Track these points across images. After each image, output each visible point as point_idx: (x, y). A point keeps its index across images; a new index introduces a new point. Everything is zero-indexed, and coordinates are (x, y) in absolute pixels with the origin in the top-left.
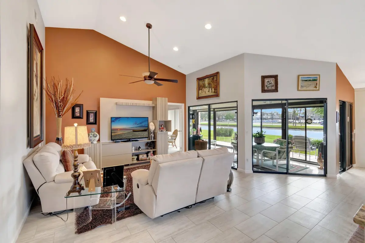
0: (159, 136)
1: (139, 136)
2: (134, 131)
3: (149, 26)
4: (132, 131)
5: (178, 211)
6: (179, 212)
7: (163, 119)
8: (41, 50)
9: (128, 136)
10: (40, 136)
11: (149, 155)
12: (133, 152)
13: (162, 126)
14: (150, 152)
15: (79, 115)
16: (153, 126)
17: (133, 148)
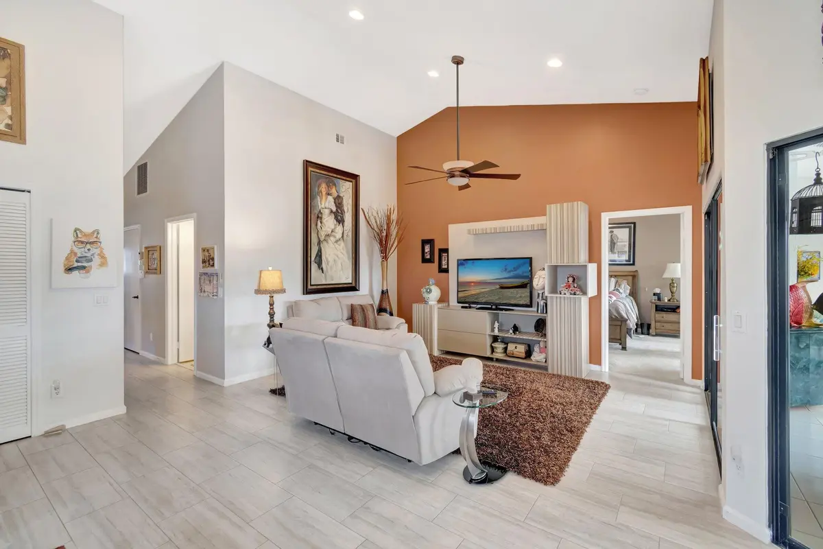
0: (552, 305)
1: (511, 298)
2: (502, 288)
3: (458, 61)
4: (498, 287)
5: (333, 432)
6: (332, 434)
7: (565, 262)
8: (354, 178)
9: (490, 298)
10: (354, 285)
11: (536, 349)
12: (496, 332)
13: (571, 280)
14: (539, 342)
15: (428, 257)
16: (541, 280)
17: (496, 325)
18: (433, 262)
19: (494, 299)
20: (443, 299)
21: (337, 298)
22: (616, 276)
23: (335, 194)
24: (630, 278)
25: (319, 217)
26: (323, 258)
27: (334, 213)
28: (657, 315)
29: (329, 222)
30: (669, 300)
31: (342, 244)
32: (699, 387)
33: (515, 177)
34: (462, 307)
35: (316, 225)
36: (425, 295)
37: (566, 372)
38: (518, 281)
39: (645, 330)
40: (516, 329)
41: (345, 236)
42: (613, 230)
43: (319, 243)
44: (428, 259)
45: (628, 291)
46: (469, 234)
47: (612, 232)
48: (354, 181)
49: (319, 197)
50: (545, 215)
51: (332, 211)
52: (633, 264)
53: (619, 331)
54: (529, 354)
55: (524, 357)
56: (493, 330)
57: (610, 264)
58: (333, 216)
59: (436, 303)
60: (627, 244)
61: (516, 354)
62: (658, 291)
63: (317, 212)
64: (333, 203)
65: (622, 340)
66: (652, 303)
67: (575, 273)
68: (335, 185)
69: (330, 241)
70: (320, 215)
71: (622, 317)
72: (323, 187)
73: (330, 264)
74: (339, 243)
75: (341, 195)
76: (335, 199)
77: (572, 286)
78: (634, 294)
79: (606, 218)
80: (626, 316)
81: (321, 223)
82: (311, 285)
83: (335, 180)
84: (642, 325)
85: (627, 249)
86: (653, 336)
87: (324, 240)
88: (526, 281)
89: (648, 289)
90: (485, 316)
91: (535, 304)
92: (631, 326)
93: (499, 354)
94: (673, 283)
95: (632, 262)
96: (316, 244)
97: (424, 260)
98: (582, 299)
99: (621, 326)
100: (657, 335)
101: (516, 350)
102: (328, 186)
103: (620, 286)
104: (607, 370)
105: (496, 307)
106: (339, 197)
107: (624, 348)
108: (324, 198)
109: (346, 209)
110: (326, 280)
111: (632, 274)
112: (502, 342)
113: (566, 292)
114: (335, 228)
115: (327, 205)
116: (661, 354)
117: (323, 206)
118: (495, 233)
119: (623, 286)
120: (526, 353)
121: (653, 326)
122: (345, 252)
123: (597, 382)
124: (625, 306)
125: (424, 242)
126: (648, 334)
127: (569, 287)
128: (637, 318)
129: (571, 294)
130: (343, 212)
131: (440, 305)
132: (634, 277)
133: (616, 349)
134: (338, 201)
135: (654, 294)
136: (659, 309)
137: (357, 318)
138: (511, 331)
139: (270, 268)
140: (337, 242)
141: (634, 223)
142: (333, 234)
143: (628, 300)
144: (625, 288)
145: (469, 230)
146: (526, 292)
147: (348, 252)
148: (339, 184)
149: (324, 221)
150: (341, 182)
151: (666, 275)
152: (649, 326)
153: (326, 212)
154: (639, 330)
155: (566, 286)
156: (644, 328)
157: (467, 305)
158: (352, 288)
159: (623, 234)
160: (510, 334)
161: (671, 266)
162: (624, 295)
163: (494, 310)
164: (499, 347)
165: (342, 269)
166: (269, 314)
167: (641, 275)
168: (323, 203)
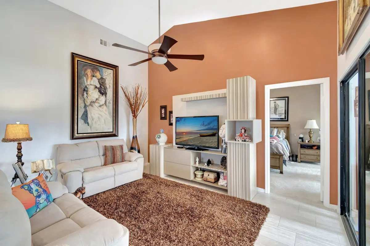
0: (230, 148)
1: (207, 143)
2: (201, 136)
4: (199, 135)
7: (239, 118)
8: (115, 68)
9: (195, 143)
10: (114, 133)
11: (221, 177)
12: (197, 165)
13: (243, 131)
14: (223, 173)
15: (164, 116)
16: (224, 132)
17: (197, 160)
18: (166, 119)
19: (197, 143)
20: (169, 141)
21: (96, 141)
22: (277, 127)
23: (99, 77)
24: (286, 128)
25: (85, 90)
26: (89, 116)
27: (98, 88)
28: (301, 150)
29: (94, 94)
30: (308, 142)
31: (105, 107)
32: (335, 211)
33: (201, 57)
34: (178, 147)
35: (83, 95)
36: (157, 139)
37: (240, 196)
38: (210, 132)
39: (294, 159)
40: (209, 163)
41: (107, 103)
42: (276, 101)
43: (85, 106)
44: (163, 117)
45: (285, 136)
46: (182, 101)
47: (275, 102)
48: (114, 69)
49: (85, 78)
50: (226, 88)
51: (96, 87)
52: (287, 120)
53: (278, 161)
54: (217, 179)
55: (213, 182)
56: (195, 163)
57: (270, 121)
58: (97, 90)
59: (164, 144)
60: (284, 109)
61: (209, 180)
62: (301, 136)
63: (83, 87)
64: (97, 82)
65: (280, 167)
66: (298, 143)
67: (247, 126)
68: (99, 71)
69: (94, 106)
70: (86, 89)
71: (280, 153)
72: (89, 72)
73: (95, 120)
74: (102, 107)
75: (104, 77)
76: (99, 80)
77: (243, 135)
78: (287, 138)
79: (268, 88)
80: (283, 153)
81: (87, 94)
82: (78, 133)
83: (99, 68)
84: (292, 156)
85: (284, 112)
86: (299, 162)
87: (90, 105)
88: (215, 131)
89: (296, 134)
90: (191, 154)
91: (220, 147)
92: (286, 159)
93: (199, 179)
94: (311, 131)
95: (286, 120)
96: (83, 108)
97: (162, 118)
98: (250, 144)
99: (279, 159)
100: (301, 162)
101: (208, 177)
102: (93, 71)
103: (279, 133)
104: (269, 192)
105: (198, 147)
106: (102, 78)
107: (281, 173)
108: (90, 79)
109: (108, 86)
110: (91, 130)
111: (287, 126)
112: (201, 170)
113: (239, 139)
114: (99, 97)
115: (92, 83)
116: (305, 177)
117: (89, 83)
118: (196, 101)
119: (281, 133)
120: (215, 179)
121: (299, 156)
122: (107, 113)
123: (260, 205)
124: (282, 146)
125: (162, 107)
126: (296, 161)
127: (242, 136)
128: (290, 154)
129: (243, 141)
130: (105, 88)
131: (166, 146)
132: (288, 128)
133: (277, 173)
134: (102, 82)
135: (300, 138)
136: (303, 147)
137: (108, 154)
138: (206, 164)
139: (18, 123)
140: (100, 106)
141: (288, 97)
142: (97, 101)
143: (284, 141)
144: (283, 135)
145: (182, 99)
146: (215, 139)
147: (109, 113)
148: (103, 70)
149: (90, 93)
150: (104, 70)
151: (306, 127)
152: (297, 156)
153: (93, 87)
154: (291, 158)
155: (239, 135)
156: (294, 158)
157: (182, 146)
158: (113, 135)
159: (281, 104)
160: (205, 166)
161: (310, 122)
162: (282, 139)
163: (197, 150)
164: (199, 173)
165: (105, 123)
166: (17, 156)
167: (292, 127)
168: (89, 81)
